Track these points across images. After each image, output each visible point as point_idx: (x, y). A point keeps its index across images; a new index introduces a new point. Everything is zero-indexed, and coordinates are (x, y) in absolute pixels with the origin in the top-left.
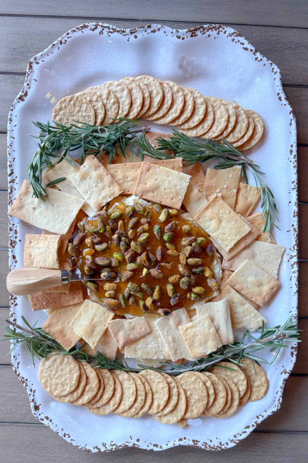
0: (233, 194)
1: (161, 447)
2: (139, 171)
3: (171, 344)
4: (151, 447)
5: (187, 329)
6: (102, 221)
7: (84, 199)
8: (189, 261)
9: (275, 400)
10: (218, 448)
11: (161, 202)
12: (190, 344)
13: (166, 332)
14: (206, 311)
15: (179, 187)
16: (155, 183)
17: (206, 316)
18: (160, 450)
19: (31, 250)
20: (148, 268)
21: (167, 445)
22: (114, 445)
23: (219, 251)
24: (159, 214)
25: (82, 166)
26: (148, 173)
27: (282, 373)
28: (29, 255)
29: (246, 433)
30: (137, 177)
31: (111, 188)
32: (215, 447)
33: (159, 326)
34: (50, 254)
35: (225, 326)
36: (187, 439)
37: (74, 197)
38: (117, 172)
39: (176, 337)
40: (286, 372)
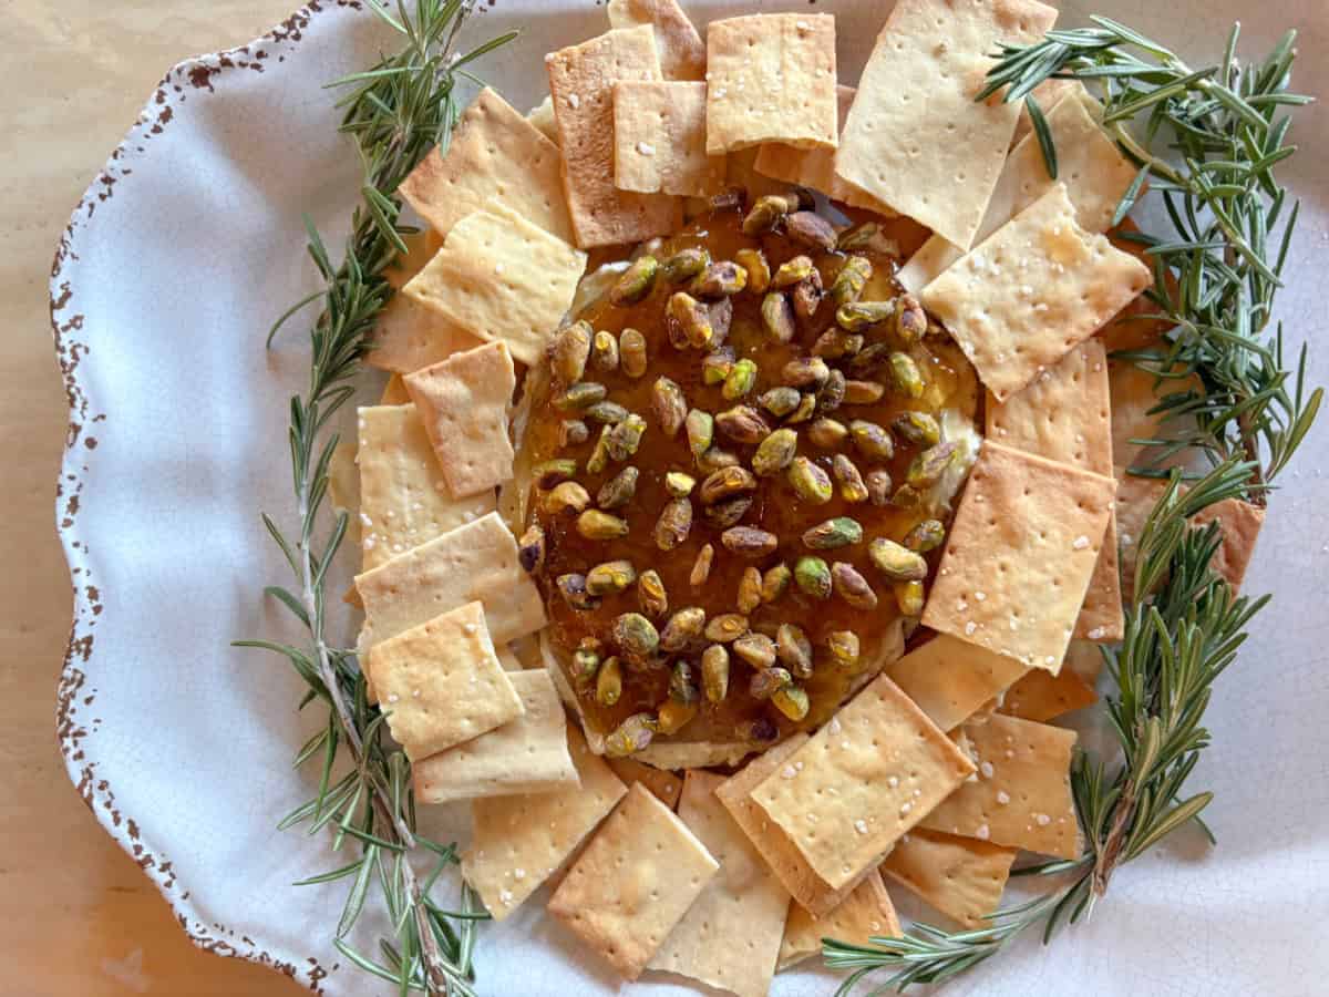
0: (974, 824)
1: (68, 523)
2: (1076, 467)
3: (415, 571)
4: (69, 490)
5: (467, 634)
6: (883, 316)
7: (971, 248)
8: (718, 652)
9: (222, 930)
10: (65, 723)
11: (951, 553)
12: (415, 646)
13: (457, 552)
14: (532, 706)
15: (1013, 625)
16: (1028, 529)
17: (516, 705)
18: (60, 521)
19: (774, 41)
20: (694, 496)
21: (76, 545)
22: (75, 357)
23: (752, 764)
24: (906, 542)
25: (1106, 241)
26: (1070, 501)
27: (313, 961)
28: (755, 32)
29: (112, 823)
30: (1053, 458)
31: (1014, 354)
32: (68, 715)
33: (480, 527)
34: (761, 114)
35: (479, 773)
36: (94, 618)
37: (982, 209)
38: (1076, 378)
39: (440, 592)
40: (319, 978)
